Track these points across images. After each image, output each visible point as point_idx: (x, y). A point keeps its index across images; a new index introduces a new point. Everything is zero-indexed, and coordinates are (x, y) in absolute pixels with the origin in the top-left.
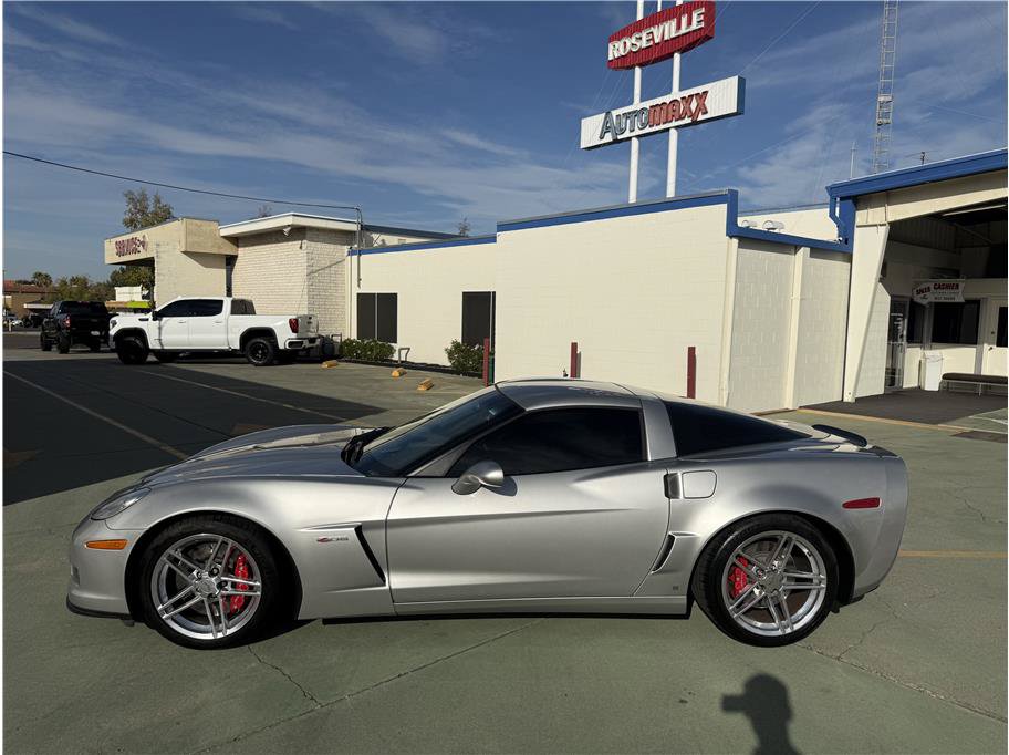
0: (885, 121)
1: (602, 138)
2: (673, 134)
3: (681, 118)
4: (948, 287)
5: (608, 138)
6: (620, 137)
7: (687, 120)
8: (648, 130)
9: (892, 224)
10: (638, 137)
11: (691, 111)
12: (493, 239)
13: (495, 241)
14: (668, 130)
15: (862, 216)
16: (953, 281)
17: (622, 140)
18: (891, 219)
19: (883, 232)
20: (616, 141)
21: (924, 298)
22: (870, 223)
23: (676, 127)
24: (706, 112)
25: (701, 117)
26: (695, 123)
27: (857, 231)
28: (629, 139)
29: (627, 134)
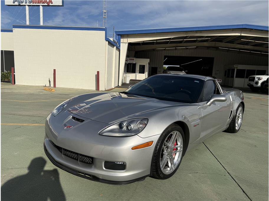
0: (105, 17)
1: (14, 3)
2: (41, 8)
3: (44, 3)
4: (132, 60)
5: (16, 3)
6: (21, 4)
7: (46, 4)
8: (32, 4)
9: (129, 43)
10: (28, 6)
11: (47, 2)
12: (12, 31)
13: (12, 32)
14: (39, 6)
15: (122, 40)
16: (133, 58)
17: (22, 5)
18: (129, 42)
19: (127, 44)
20: (20, 5)
21: (127, 62)
22: (124, 42)
23: (43, 6)
24: (52, 3)
25: (50, 4)
26: (48, 6)
27: (121, 44)
28: (25, 5)
29: (24, 4)
